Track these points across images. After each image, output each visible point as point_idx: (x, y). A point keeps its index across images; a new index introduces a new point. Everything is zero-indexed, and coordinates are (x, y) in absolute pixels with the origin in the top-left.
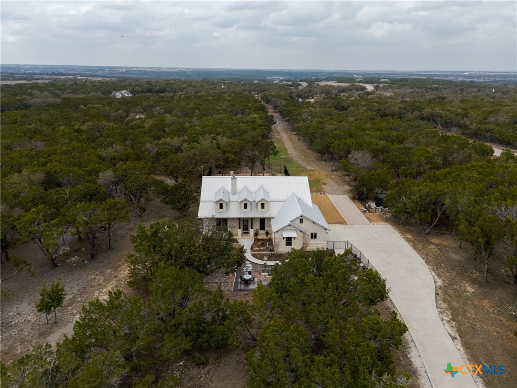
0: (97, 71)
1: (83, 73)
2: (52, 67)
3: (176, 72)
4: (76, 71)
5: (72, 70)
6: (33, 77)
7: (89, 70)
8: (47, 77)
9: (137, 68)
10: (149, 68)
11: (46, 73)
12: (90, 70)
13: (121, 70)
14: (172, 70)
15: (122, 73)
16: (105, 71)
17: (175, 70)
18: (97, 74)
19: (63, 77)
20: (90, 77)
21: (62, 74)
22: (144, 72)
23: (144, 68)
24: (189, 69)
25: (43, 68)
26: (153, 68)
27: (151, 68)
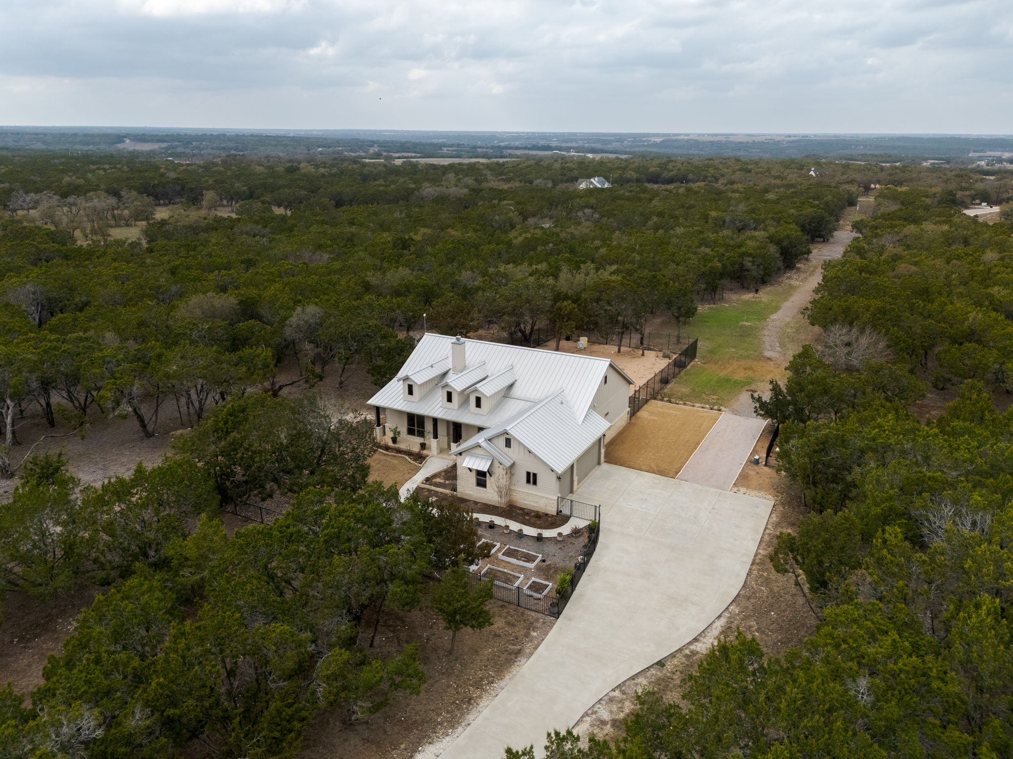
0: (611, 142)
1: (587, 145)
2: (533, 136)
3: (759, 142)
4: (577, 142)
5: (571, 141)
6: (502, 152)
7: (598, 141)
8: (519, 152)
9: (686, 135)
10: (708, 135)
11: (524, 146)
12: (600, 139)
13: (653, 139)
14: (750, 140)
15: (655, 144)
16: (626, 142)
17: (757, 139)
18: (605, 147)
19: (549, 153)
20: (590, 152)
21: (548, 148)
22: (695, 143)
23: (699, 135)
24: (789, 136)
25: (527, 138)
26: (716, 135)
27: (712, 135)
